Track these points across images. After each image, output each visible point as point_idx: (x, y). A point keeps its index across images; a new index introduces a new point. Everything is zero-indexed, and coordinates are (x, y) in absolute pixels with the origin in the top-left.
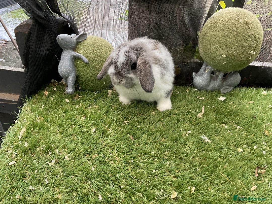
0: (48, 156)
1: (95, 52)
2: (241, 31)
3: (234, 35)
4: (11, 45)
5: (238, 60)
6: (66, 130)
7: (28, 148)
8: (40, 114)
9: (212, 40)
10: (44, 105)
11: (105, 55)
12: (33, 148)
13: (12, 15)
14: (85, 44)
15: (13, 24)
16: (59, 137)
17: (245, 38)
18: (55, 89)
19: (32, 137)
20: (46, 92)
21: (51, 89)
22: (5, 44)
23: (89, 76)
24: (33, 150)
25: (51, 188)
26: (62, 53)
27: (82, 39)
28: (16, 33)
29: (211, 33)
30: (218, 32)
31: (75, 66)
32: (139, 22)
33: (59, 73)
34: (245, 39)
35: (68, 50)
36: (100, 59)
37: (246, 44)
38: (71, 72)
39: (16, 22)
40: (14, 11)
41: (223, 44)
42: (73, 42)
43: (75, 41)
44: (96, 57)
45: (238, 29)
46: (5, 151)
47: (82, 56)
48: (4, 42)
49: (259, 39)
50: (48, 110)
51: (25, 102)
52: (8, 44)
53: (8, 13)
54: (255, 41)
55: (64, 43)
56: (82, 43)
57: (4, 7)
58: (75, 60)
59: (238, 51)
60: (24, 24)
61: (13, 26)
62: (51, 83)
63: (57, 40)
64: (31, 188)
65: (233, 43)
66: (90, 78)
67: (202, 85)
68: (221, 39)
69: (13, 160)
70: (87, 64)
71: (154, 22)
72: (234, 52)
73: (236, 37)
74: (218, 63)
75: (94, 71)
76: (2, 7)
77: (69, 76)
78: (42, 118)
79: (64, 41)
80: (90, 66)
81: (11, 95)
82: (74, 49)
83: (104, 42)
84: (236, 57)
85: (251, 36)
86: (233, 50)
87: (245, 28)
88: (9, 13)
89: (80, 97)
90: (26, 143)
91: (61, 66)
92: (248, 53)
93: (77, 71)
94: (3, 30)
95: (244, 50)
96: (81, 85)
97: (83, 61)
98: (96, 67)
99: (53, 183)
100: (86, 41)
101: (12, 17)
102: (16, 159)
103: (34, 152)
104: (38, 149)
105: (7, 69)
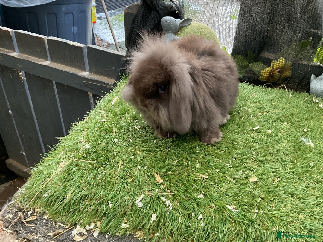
0: (135, 123)
4: (113, 48)
7: (118, 113)
12: (122, 113)
13: (119, 18)
14: (188, 29)
15: (118, 27)
19: (123, 105)
22: (108, 46)
24: (123, 115)
25: (133, 145)
27: (186, 25)
28: (126, 13)
32: (252, 9)
35: (170, 33)
39: (121, 26)
40: (121, 14)
43: (178, 25)
46: (99, 111)
48: (107, 45)
51: (122, 78)
52: (110, 47)
53: (115, 16)
55: (168, 25)
56: (185, 28)
57: (113, 10)
60: (134, 5)
61: (118, 29)
63: (162, 22)
67: (319, 90)
69: (104, 118)
71: (269, 11)
76: (111, 9)
79: (168, 23)
81: (109, 79)
82: (176, 33)
88: (117, 16)
94: (108, 32)
100: (190, 26)
101: (119, 20)
102: (106, 118)
103: (123, 117)
104: (127, 115)
105: (110, 52)
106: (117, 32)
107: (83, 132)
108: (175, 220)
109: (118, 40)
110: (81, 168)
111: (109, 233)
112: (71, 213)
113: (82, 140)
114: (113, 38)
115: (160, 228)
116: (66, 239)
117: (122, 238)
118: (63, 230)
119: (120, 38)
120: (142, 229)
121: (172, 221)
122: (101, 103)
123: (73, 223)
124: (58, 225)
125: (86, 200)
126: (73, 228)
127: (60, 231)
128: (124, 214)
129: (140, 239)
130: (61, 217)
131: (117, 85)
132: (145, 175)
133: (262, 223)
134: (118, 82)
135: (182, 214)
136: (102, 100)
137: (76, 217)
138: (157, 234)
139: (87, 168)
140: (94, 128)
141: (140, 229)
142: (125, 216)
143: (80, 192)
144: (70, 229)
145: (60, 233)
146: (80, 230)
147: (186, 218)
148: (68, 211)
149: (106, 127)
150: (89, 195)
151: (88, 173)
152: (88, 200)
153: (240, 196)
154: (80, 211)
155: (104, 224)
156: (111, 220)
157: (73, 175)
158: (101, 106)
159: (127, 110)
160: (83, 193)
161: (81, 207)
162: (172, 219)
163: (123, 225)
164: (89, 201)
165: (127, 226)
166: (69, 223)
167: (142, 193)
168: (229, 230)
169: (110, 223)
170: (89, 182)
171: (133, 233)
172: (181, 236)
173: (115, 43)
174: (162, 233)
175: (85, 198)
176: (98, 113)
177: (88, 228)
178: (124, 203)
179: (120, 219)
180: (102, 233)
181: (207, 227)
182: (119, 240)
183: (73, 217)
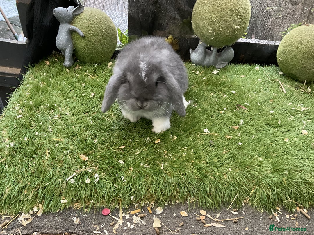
0: (51, 112)
1: (91, 25)
2: (225, 7)
3: (219, 10)
5: (224, 35)
6: (67, 94)
7: (33, 106)
8: (43, 80)
9: (200, 16)
10: (46, 73)
11: (101, 28)
12: (37, 106)
14: (82, 18)
16: (60, 98)
17: (229, 13)
18: (56, 60)
19: (36, 97)
20: (48, 62)
21: (53, 60)
23: (86, 49)
24: (38, 107)
25: (55, 134)
26: (60, 26)
27: (79, 12)
28: (18, 4)
29: (200, 9)
30: (205, 9)
31: (72, 39)
33: (57, 46)
34: (228, 15)
35: (64, 23)
36: (96, 32)
37: (230, 19)
38: (68, 45)
41: (209, 20)
42: (70, 15)
44: (92, 31)
45: (222, 5)
46: (12, 108)
47: (78, 29)
49: (244, 13)
50: (50, 77)
51: (28, 70)
54: (240, 15)
56: (78, 16)
58: (72, 33)
59: (223, 26)
62: (52, 55)
63: (54, 14)
64: (37, 133)
65: (218, 18)
66: (86, 51)
68: (207, 15)
69: (20, 114)
70: (83, 37)
72: (219, 27)
73: (220, 12)
74: (208, 39)
75: (90, 45)
77: (66, 49)
78: (45, 83)
79: (60, 14)
80: (86, 40)
81: (12, 68)
82: (71, 22)
83: (101, 15)
84: (222, 32)
85: (234, 11)
86: (218, 25)
87: (229, 4)
89: (80, 67)
90: (31, 102)
91: (58, 39)
92: (233, 28)
93: (74, 44)
95: (228, 25)
96: (79, 58)
97: (79, 35)
98: (92, 41)
99: (56, 131)
100: (83, 14)
102: (22, 114)
103: (38, 109)
104: (42, 107)
105: (7, 42)
106: (4, 6)
107: (3, 131)
108: (104, 187)
109: (8, 15)
110: (11, 165)
111: (51, 211)
112: (13, 204)
113: (4, 139)
114: (2, 14)
115: (93, 196)
116: (14, 227)
117: (63, 212)
118: (10, 220)
119: (9, 13)
120: (79, 201)
121: (102, 188)
122: (12, 99)
123: (17, 212)
124: (4, 218)
125: (24, 191)
126: (18, 216)
127: (7, 222)
128: (61, 193)
129: (78, 209)
130: (4, 210)
131: (24, 78)
132: (72, 157)
133: (167, 172)
134: (24, 75)
135: (109, 180)
136: (13, 95)
137: (19, 207)
138: (92, 201)
139: (16, 164)
140: (12, 126)
141: (77, 202)
142: (61, 195)
143: (16, 185)
144: (16, 218)
145: (8, 223)
146: (25, 216)
147: (112, 182)
148: (9, 204)
149: (24, 122)
150: (25, 186)
151: (19, 168)
152: (25, 191)
153: (150, 156)
154: (20, 201)
155: (46, 205)
156: (50, 201)
157: (6, 173)
158: (14, 102)
159: (41, 102)
160: (20, 186)
161: (21, 197)
162: (101, 186)
163: (62, 201)
164: (27, 191)
165: (66, 201)
166: (13, 213)
167: (72, 173)
168: (145, 183)
169: (50, 204)
170: (22, 175)
171: (71, 206)
172: (111, 198)
173: (5, 19)
174: (96, 199)
175: (22, 189)
176: (12, 110)
177: (31, 212)
178: (59, 184)
179: (58, 198)
180: (45, 213)
181: (128, 185)
182: (61, 214)
183: (15, 208)
